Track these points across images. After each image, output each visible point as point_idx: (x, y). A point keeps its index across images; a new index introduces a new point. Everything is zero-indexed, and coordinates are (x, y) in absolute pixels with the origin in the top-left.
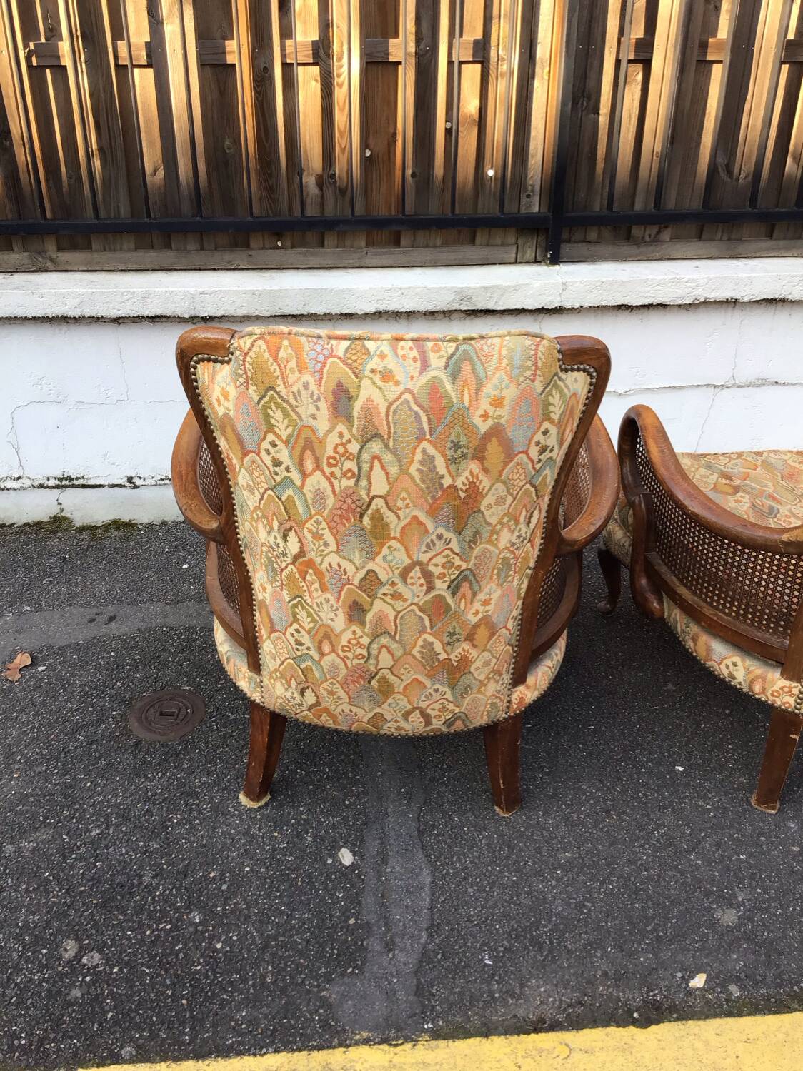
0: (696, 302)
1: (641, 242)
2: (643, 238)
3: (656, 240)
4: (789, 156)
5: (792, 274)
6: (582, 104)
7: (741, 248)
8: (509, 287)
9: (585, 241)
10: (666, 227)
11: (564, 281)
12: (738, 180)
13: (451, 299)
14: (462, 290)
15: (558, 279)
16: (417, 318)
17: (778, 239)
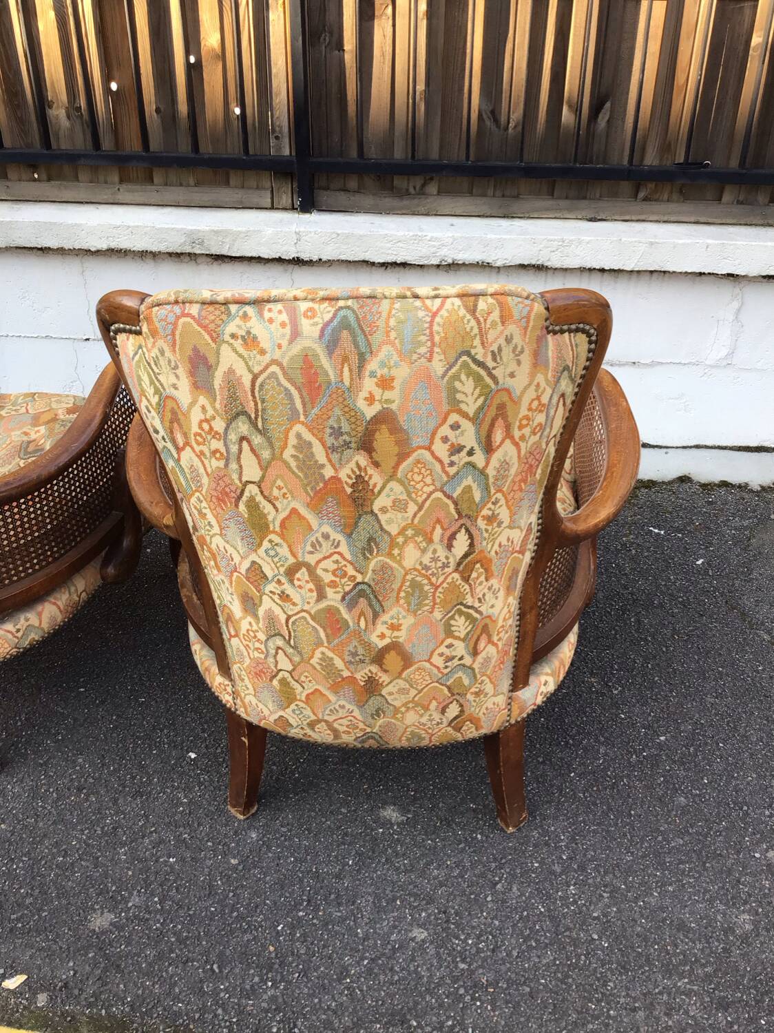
0: (444, 263)
1: (403, 194)
2: (407, 190)
3: (422, 193)
4: (565, 103)
5: (549, 237)
6: (325, 39)
7: (516, 206)
8: (240, 232)
9: (345, 190)
10: (432, 179)
11: (297, 230)
12: (507, 128)
13: (182, 241)
14: (192, 232)
15: (294, 228)
16: (163, 260)
17: (559, 198)
